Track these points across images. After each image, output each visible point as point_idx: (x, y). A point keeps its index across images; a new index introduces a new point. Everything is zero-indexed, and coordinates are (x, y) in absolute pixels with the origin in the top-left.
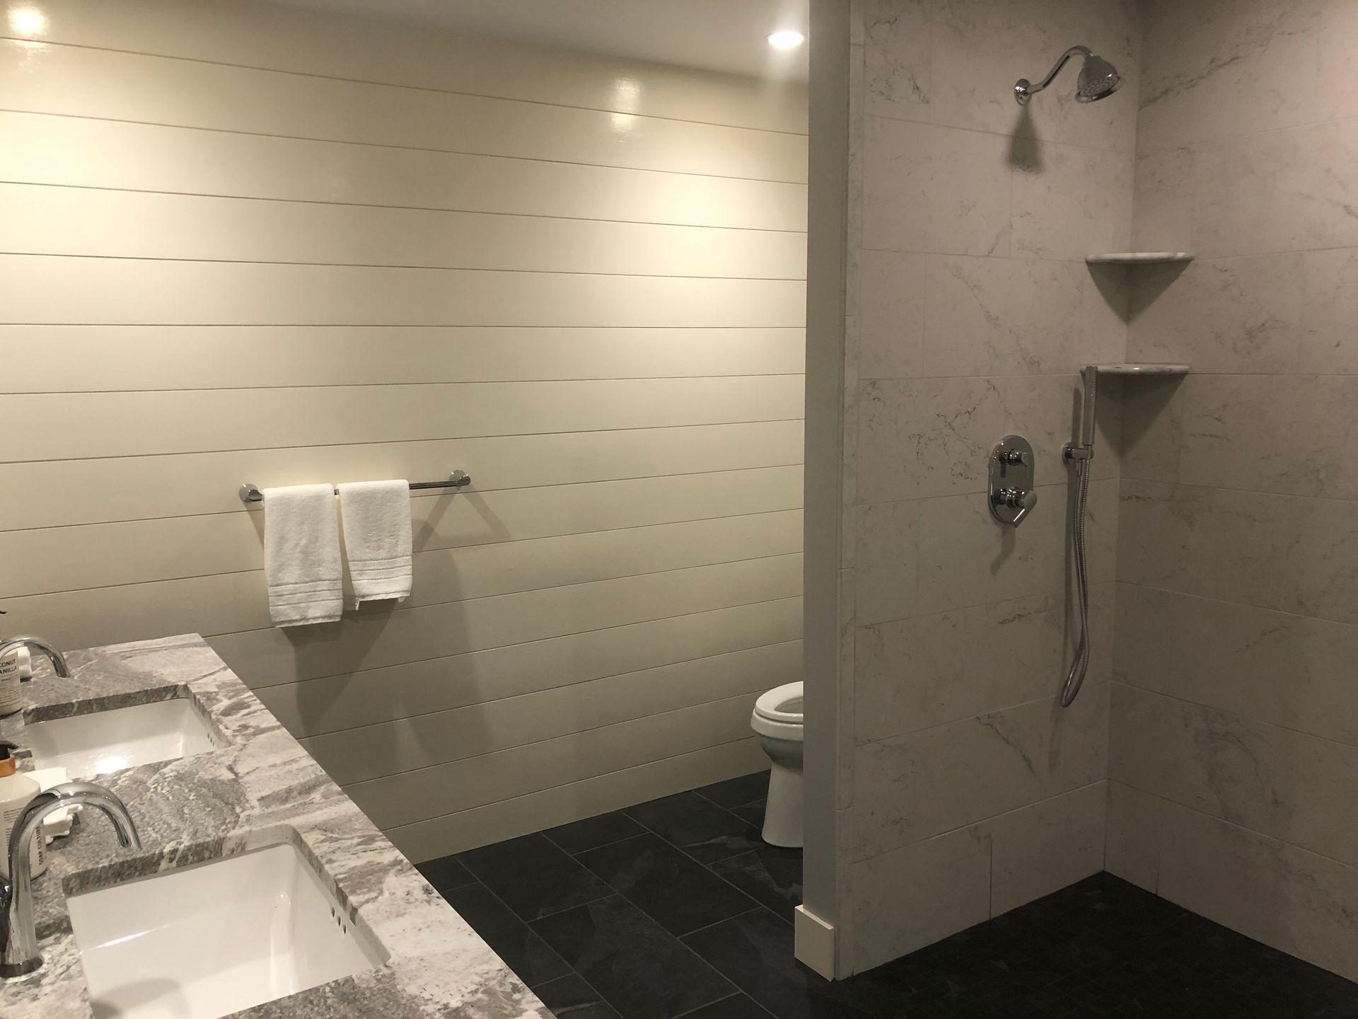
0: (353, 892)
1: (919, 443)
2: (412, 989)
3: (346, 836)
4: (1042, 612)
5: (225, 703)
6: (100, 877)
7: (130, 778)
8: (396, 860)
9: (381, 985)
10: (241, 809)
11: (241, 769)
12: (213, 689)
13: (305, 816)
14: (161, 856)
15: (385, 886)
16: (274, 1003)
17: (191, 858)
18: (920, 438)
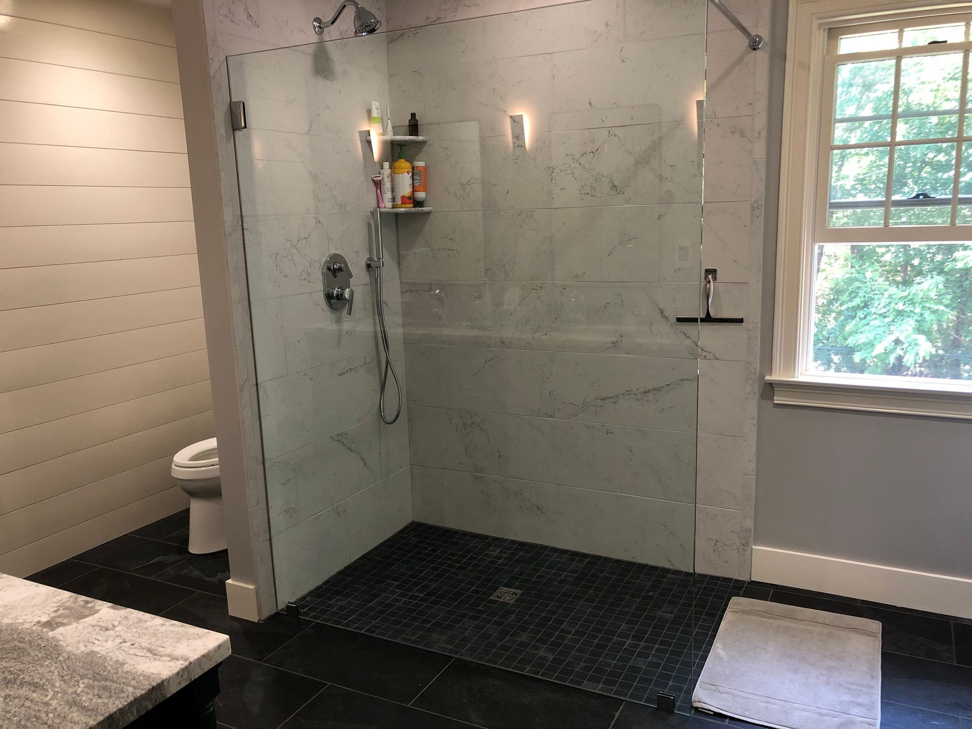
1: (276, 259)
4: (363, 366)
18: (277, 256)
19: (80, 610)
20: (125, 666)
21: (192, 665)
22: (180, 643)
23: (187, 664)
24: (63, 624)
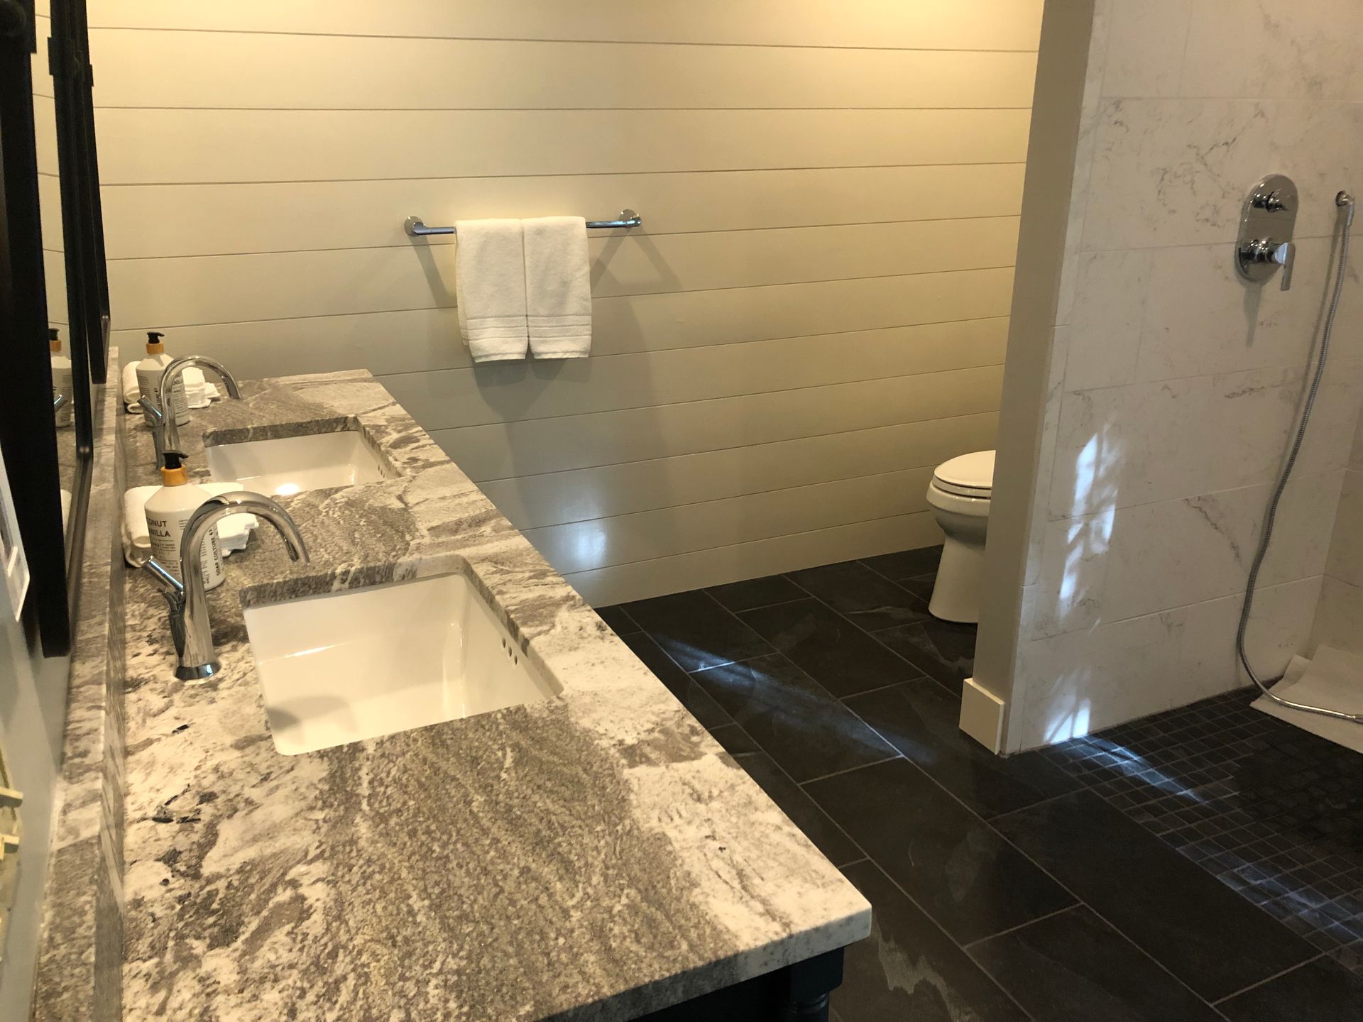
0: (525, 624)
1: (1162, 179)
2: (586, 723)
3: (517, 569)
4: (1277, 386)
5: (395, 436)
6: (275, 592)
7: (303, 501)
8: (568, 596)
9: (554, 717)
10: (411, 538)
11: (411, 499)
12: (383, 423)
13: (476, 548)
14: (333, 576)
15: (557, 620)
16: (446, 724)
17: (362, 581)
18: (1164, 174)
19: (679, 743)
20: (696, 891)
21: (793, 941)
22: (790, 882)
23: (784, 935)
24: (649, 761)
